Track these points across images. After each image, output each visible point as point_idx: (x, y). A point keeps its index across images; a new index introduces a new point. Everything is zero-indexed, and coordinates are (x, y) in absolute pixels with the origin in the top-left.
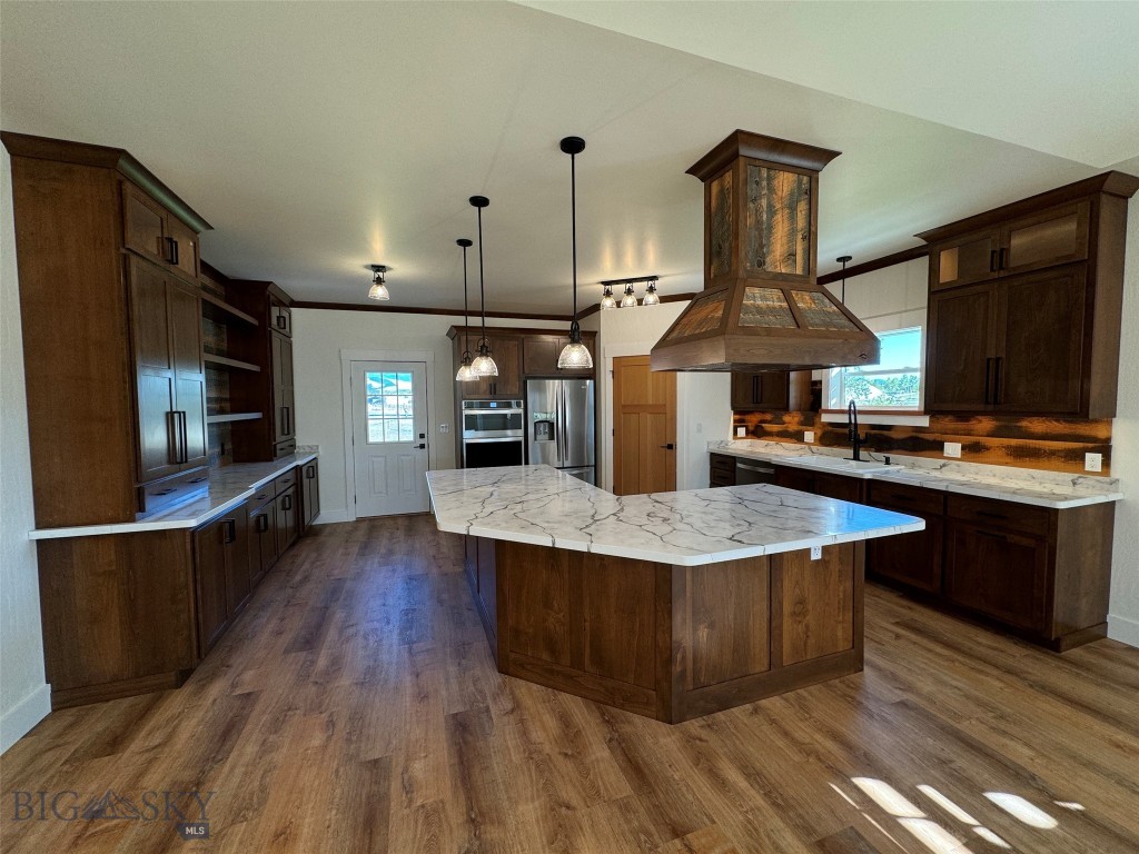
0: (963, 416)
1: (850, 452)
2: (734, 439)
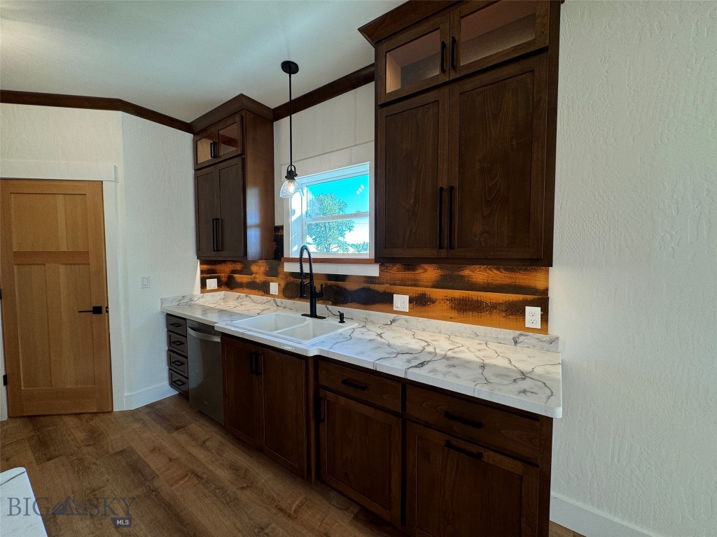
0: (410, 264)
1: (305, 305)
2: (202, 293)
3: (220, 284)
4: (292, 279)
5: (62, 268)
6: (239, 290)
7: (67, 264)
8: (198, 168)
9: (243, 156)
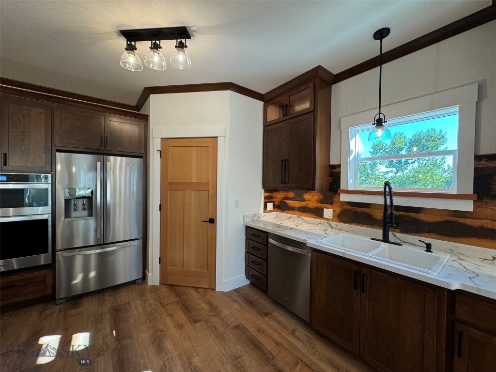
2: (264, 212)
3: (274, 207)
4: (349, 207)
5: (193, 192)
6: (290, 212)
7: (196, 190)
8: (267, 125)
9: (314, 112)
